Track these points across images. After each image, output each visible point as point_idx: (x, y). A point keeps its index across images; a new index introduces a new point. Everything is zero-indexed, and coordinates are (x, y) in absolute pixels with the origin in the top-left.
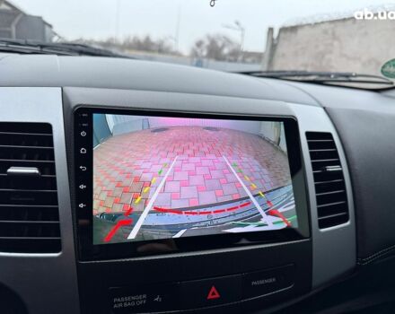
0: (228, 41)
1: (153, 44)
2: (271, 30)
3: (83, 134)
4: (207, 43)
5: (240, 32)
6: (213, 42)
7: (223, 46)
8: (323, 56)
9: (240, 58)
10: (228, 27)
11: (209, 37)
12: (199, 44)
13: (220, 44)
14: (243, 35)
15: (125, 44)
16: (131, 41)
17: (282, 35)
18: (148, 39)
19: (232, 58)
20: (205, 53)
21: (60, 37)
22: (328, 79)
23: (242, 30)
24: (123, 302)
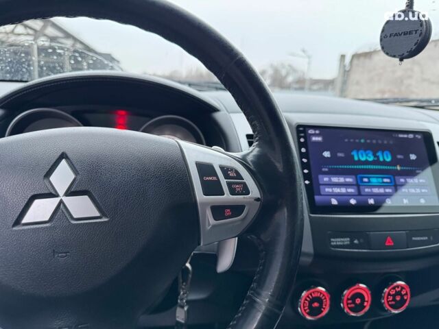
0: (292, 69)
2: (343, 57)
3: (302, 140)
4: (270, 72)
5: (307, 60)
6: (276, 71)
7: (288, 74)
8: (402, 82)
9: (307, 85)
10: (293, 55)
11: (272, 66)
13: (284, 72)
14: (309, 63)
17: (355, 62)
19: (297, 86)
22: (430, 104)
23: (309, 57)
24: (336, 241)
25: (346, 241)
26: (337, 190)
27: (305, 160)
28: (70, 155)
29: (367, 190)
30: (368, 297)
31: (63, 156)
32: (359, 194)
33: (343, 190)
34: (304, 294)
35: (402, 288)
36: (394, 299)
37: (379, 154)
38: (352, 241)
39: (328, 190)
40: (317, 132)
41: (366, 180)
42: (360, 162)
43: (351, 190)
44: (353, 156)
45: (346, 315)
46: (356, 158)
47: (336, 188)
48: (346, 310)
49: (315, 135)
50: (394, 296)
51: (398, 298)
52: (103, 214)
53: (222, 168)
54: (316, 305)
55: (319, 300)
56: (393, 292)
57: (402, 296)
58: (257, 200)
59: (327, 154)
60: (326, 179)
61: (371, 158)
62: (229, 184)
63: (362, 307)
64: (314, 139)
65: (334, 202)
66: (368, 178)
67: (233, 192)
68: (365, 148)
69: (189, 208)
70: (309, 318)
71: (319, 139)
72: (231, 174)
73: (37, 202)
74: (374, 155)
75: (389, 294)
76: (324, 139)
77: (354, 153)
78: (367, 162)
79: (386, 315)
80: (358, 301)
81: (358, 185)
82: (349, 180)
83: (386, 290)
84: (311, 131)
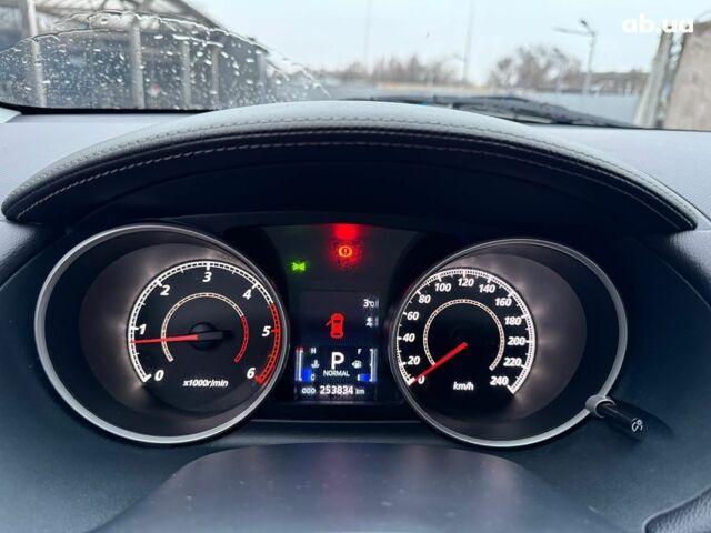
0: (559, 56)
1: (422, 69)
4: (518, 61)
5: (590, 38)
6: (529, 60)
7: (549, 65)
9: (586, 87)
11: (521, 51)
12: (504, 64)
13: (542, 62)
14: (592, 45)
15: (376, 72)
16: (386, 66)
18: (414, 61)
19: (566, 86)
20: (514, 80)
21: (276, 68)
23: (593, 34)
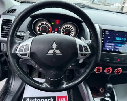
24: (106, 58)
25: (109, 59)
26: (109, 47)
27: (103, 39)
28: (55, 41)
29: (117, 47)
30: (111, 70)
31: (54, 41)
32: (115, 48)
33: (111, 47)
34: (96, 68)
35: (120, 69)
36: (117, 72)
37: (123, 39)
38: (110, 59)
39: (107, 46)
40: (108, 31)
41: (117, 45)
42: (117, 40)
43: (113, 47)
44: (115, 39)
45: (105, 73)
46: (116, 39)
47: (109, 46)
48: (105, 72)
49: (107, 32)
50: (117, 71)
51: (118, 71)
52: (61, 53)
53: (84, 46)
54: (99, 70)
55: (100, 69)
56: (118, 70)
57: (120, 71)
58: (90, 53)
59: (109, 38)
60: (107, 44)
61: (120, 39)
62: (85, 50)
63: (109, 72)
64: (107, 33)
65: (108, 49)
66: (118, 44)
67: (85, 51)
68: (119, 36)
69: (76, 54)
70: (96, 72)
71: (108, 33)
72: (85, 48)
73: (50, 50)
74: (121, 39)
75: (116, 70)
76: (109, 33)
77: (116, 38)
78: (119, 40)
79: (114, 74)
80: (109, 71)
81: (115, 46)
82: (113, 44)
83: (116, 69)
84: (106, 31)
